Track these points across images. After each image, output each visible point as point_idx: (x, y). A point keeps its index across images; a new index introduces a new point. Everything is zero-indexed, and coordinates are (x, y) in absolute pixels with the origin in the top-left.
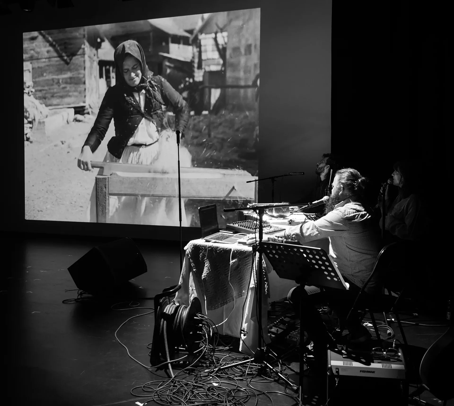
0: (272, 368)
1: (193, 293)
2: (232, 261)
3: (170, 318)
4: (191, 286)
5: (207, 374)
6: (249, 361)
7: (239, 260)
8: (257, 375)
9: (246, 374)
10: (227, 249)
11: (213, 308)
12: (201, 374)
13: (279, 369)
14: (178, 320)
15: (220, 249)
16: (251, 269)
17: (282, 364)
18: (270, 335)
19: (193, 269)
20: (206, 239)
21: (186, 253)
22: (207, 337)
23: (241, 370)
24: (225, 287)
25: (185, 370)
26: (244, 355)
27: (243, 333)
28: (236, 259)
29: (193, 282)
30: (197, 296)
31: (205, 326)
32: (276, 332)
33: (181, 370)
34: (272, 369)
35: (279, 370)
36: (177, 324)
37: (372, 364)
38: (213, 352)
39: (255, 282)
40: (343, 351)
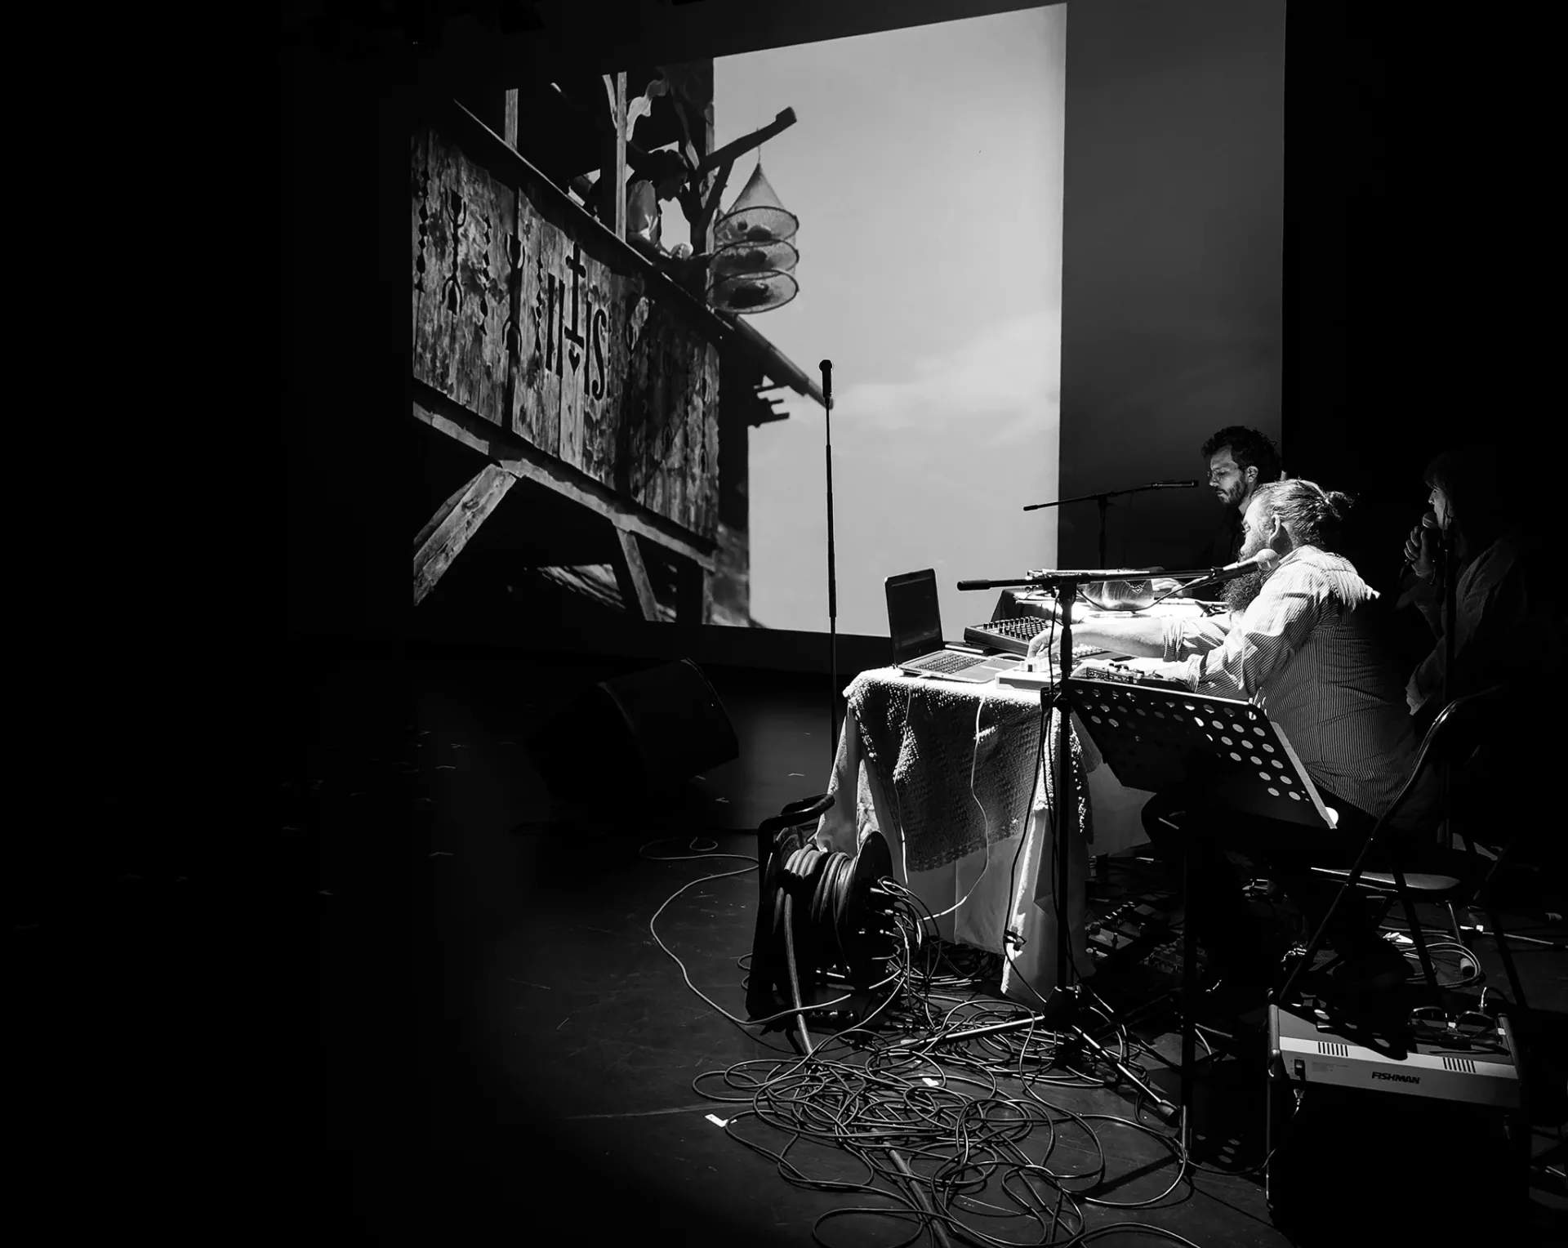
0: (1098, 1047)
1: (868, 820)
2: (980, 731)
3: (803, 887)
4: (861, 802)
5: (906, 1052)
6: (1031, 1023)
7: (1002, 731)
8: (1055, 1065)
9: (1019, 1059)
10: (965, 697)
11: (926, 866)
12: (889, 1051)
13: (1119, 1051)
14: (825, 894)
15: (947, 698)
16: (1036, 756)
17: (1129, 1039)
18: (1092, 951)
19: (868, 753)
20: (907, 668)
21: (849, 705)
22: (907, 947)
23: (1007, 1046)
24: (960, 808)
25: (845, 1036)
26: (1015, 1006)
27: (1013, 942)
28: (993, 728)
29: (869, 790)
30: (880, 829)
31: (901, 916)
32: (1111, 945)
33: (832, 1035)
34: (1098, 1052)
35: (1119, 1054)
36: (822, 906)
37: (1409, 1054)
38: (925, 991)
39: (1048, 797)
40: (1317, 1011)
